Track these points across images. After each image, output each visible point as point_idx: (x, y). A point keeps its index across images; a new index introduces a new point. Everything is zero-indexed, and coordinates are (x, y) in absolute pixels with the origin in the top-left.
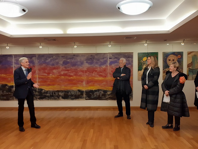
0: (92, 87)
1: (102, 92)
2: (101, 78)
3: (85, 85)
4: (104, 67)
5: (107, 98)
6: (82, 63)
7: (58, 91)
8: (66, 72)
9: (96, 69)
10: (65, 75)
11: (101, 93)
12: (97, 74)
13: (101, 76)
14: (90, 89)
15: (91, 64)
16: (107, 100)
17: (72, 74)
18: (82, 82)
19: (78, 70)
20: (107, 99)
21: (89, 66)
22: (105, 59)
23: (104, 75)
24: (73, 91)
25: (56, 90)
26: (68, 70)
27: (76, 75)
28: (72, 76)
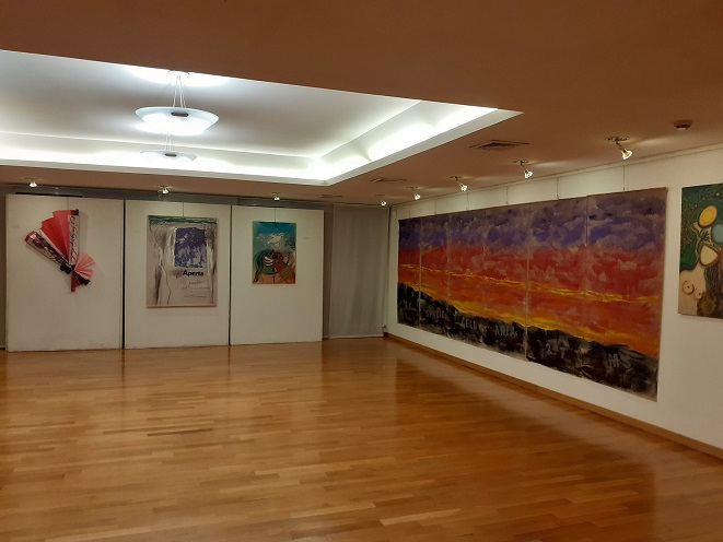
0: (542, 320)
1: (566, 344)
2: (564, 292)
3: (527, 310)
4: (574, 250)
5: (579, 369)
6: (524, 237)
7: (478, 319)
8: (493, 264)
9: (554, 258)
10: (490, 273)
11: (562, 345)
12: (556, 276)
13: (564, 282)
14: (536, 325)
15: (544, 240)
16: (578, 375)
17: (503, 272)
18: (521, 299)
19: (516, 258)
20: (576, 373)
21: (540, 245)
22: (578, 220)
23: (573, 280)
24: (504, 324)
25: (475, 314)
26: (495, 259)
27: (510, 274)
28: (503, 277)
